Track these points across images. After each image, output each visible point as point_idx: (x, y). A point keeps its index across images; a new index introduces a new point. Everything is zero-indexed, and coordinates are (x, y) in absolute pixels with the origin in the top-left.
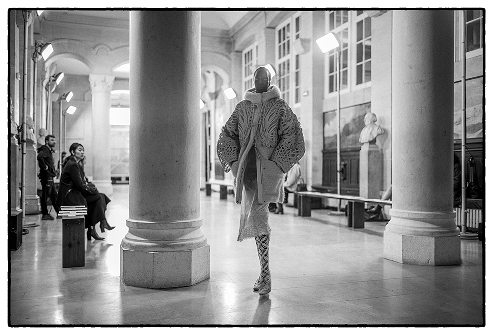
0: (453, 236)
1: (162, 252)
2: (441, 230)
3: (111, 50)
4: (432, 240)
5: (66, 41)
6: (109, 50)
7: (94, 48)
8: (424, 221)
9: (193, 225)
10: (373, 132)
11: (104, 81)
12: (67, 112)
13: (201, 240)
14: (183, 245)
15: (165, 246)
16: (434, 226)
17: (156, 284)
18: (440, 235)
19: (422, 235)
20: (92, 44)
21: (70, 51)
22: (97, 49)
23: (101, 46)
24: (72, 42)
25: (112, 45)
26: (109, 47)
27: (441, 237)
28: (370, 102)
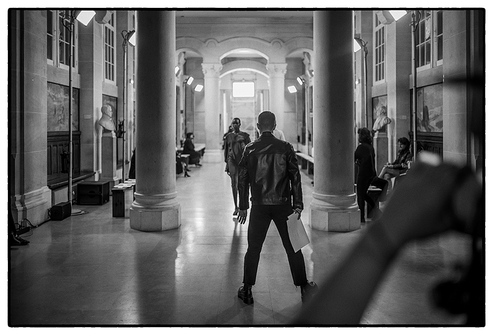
0: (343, 212)
1: (146, 211)
2: (334, 208)
3: (219, 42)
4: (327, 214)
5: (183, 39)
6: (216, 42)
7: (205, 42)
8: (324, 201)
9: (166, 197)
10: (381, 122)
11: (213, 69)
12: (195, 90)
13: (171, 206)
14: (157, 208)
15: (147, 208)
16: (330, 205)
17: (143, 228)
18: (333, 211)
19: (321, 210)
20: (203, 39)
21: (186, 46)
22: (207, 43)
23: (210, 40)
24: (189, 38)
25: (219, 39)
26: (217, 40)
27: (333, 212)
28: (387, 95)
